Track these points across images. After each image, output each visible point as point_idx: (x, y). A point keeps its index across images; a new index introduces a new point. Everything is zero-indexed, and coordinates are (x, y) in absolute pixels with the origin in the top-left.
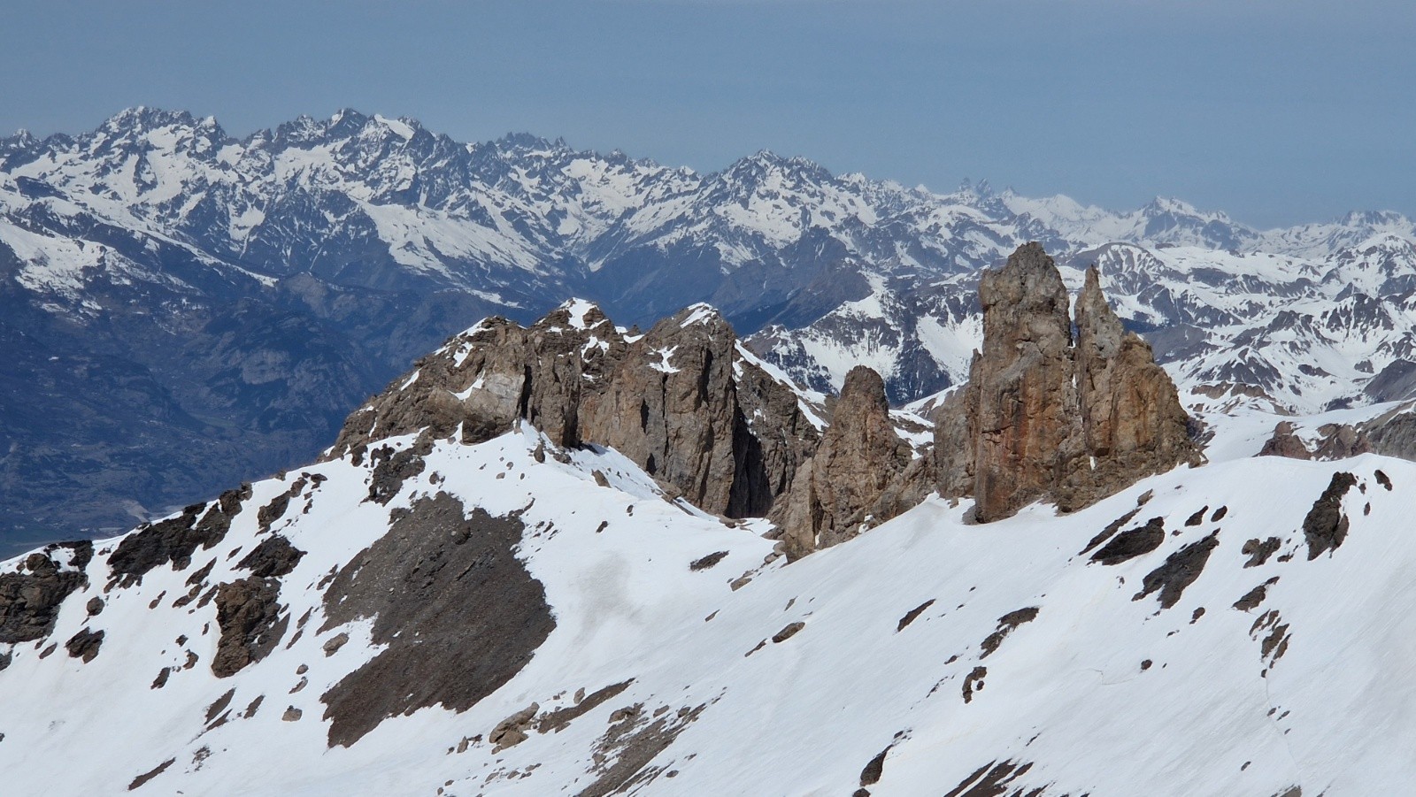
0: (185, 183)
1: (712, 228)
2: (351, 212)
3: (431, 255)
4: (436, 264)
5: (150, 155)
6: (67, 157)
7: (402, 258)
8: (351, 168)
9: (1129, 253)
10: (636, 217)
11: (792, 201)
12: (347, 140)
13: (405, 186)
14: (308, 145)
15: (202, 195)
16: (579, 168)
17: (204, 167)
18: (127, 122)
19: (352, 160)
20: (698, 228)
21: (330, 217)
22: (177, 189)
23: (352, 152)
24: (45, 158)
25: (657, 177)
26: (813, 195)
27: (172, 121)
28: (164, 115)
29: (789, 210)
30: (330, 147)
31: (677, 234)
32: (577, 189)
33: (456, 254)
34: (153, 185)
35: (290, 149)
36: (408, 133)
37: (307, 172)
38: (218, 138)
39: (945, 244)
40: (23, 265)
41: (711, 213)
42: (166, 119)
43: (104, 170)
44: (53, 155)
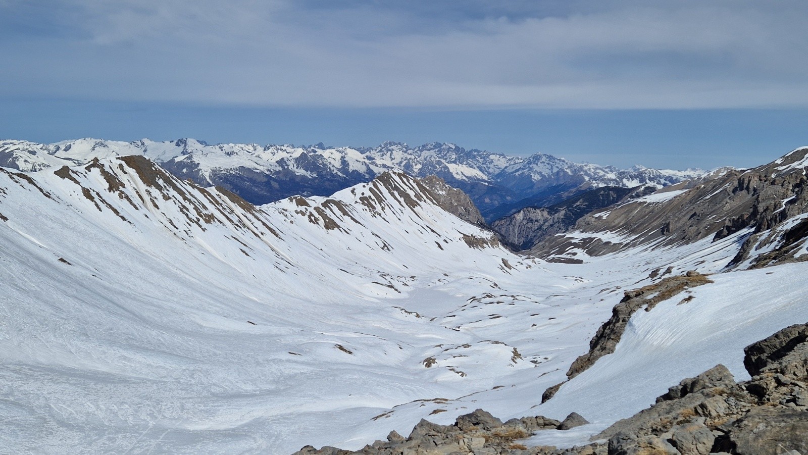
0: (402, 158)
1: (529, 170)
2: (443, 165)
3: (463, 176)
4: (464, 178)
5: (393, 152)
6: (373, 152)
7: (456, 176)
8: (440, 155)
9: (652, 171)
10: (508, 169)
11: (548, 164)
12: (439, 149)
13: (453, 160)
14: (429, 150)
15: (406, 161)
16: (492, 157)
17: (406, 155)
18: (386, 145)
19: (440, 154)
20: (526, 170)
21: (438, 166)
22: (400, 160)
23: (440, 151)
24: (368, 152)
25: (512, 159)
26: (553, 163)
27: (396, 144)
28: (394, 143)
29: (548, 166)
30: (434, 150)
31: (520, 172)
32: (493, 162)
33: (469, 175)
34: (394, 159)
35: (425, 151)
36: (454, 147)
37: (429, 157)
38: (407, 148)
39: (593, 173)
40: (376, 174)
41: (529, 167)
42: (395, 144)
43: (383, 155)
44: (370, 152)
